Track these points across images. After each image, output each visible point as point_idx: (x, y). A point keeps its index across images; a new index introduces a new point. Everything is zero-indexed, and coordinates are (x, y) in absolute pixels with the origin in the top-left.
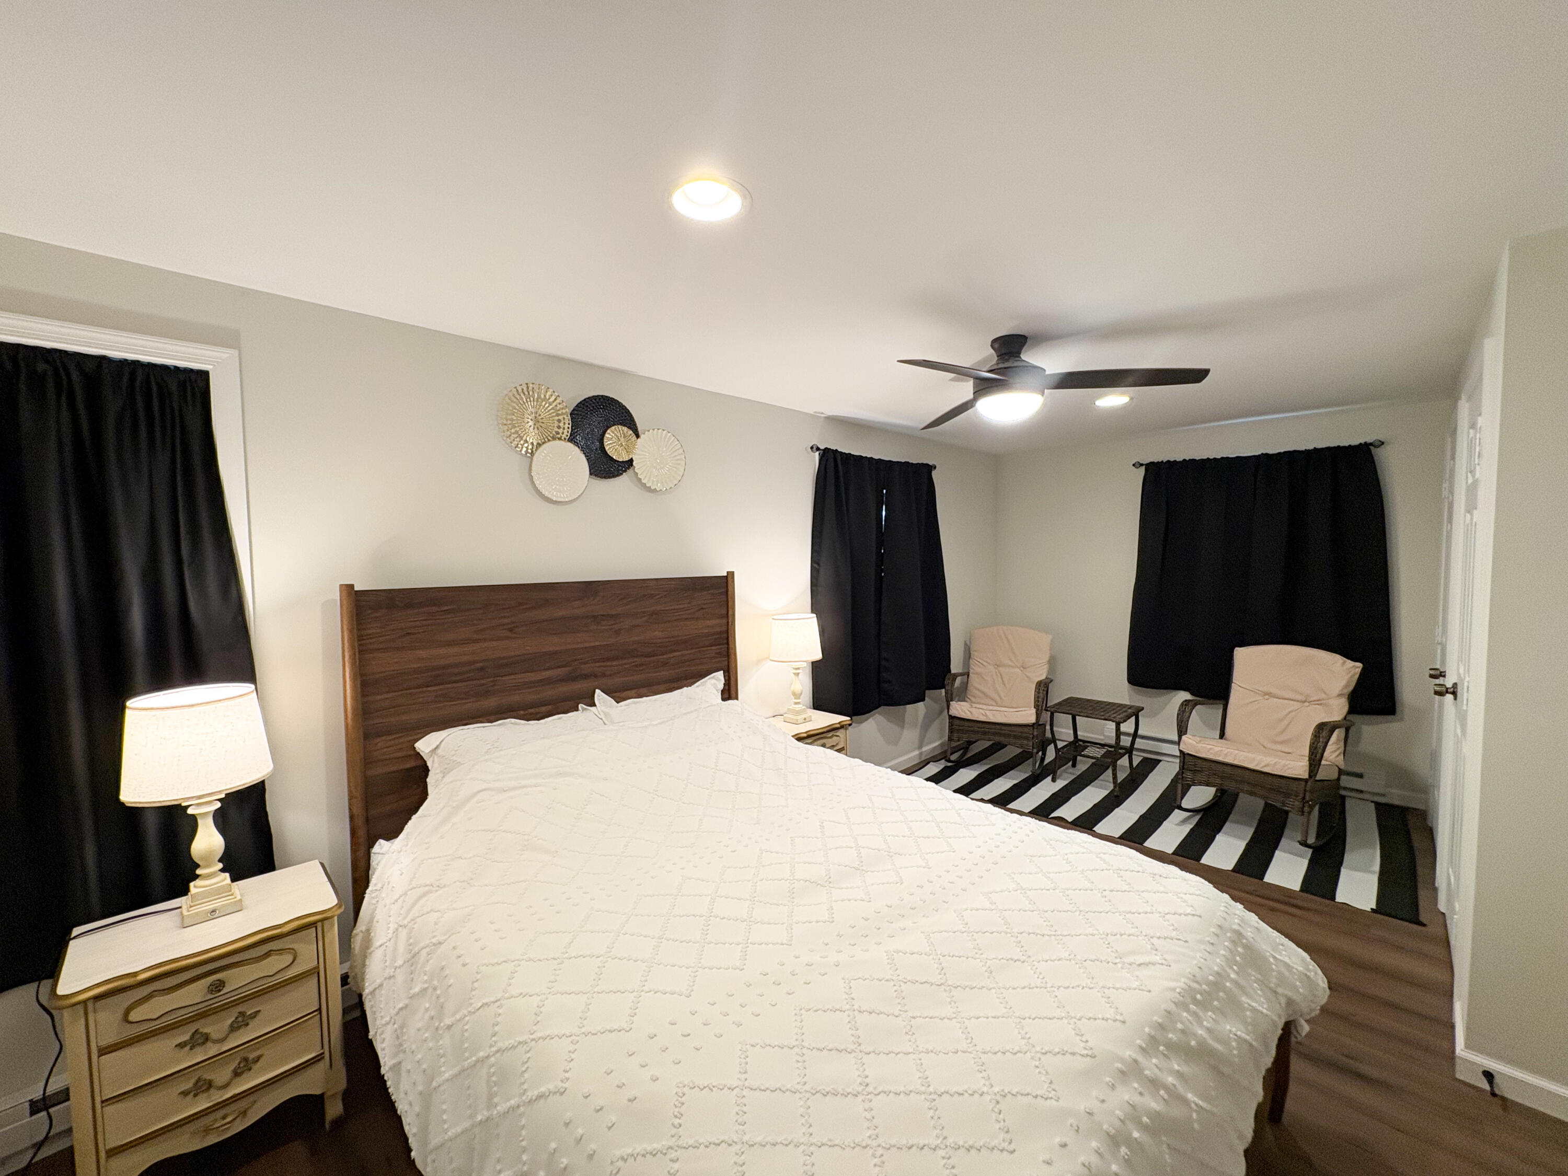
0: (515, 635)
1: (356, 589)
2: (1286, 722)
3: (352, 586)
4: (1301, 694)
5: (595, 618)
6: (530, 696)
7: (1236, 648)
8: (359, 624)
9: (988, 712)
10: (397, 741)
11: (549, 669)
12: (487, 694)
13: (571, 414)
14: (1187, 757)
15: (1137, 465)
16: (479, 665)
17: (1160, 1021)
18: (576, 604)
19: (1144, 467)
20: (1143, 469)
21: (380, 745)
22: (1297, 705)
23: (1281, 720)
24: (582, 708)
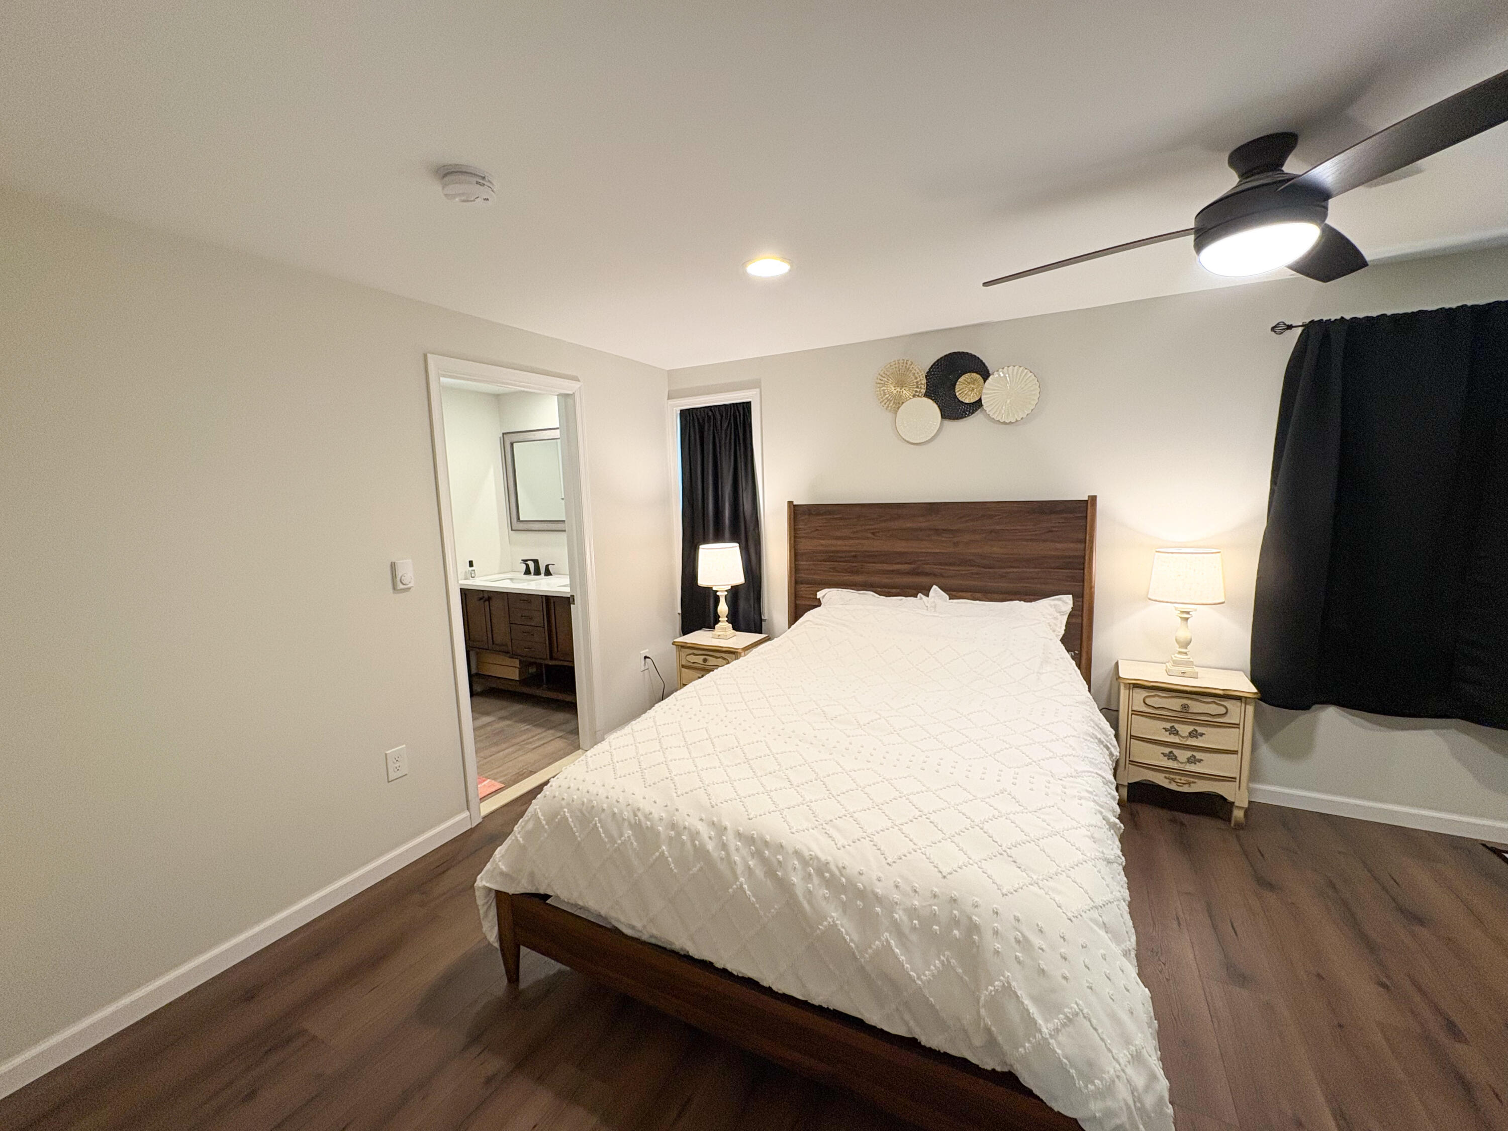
0: (876, 538)
1: (795, 503)
3: (792, 502)
5: (937, 531)
6: (885, 580)
8: (795, 521)
10: (810, 589)
11: (898, 563)
12: (857, 572)
13: (926, 376)
16: (853, 554)
17: (755, 836)
18: (921, 519)
21: (802, 589)
24: (920, 596)
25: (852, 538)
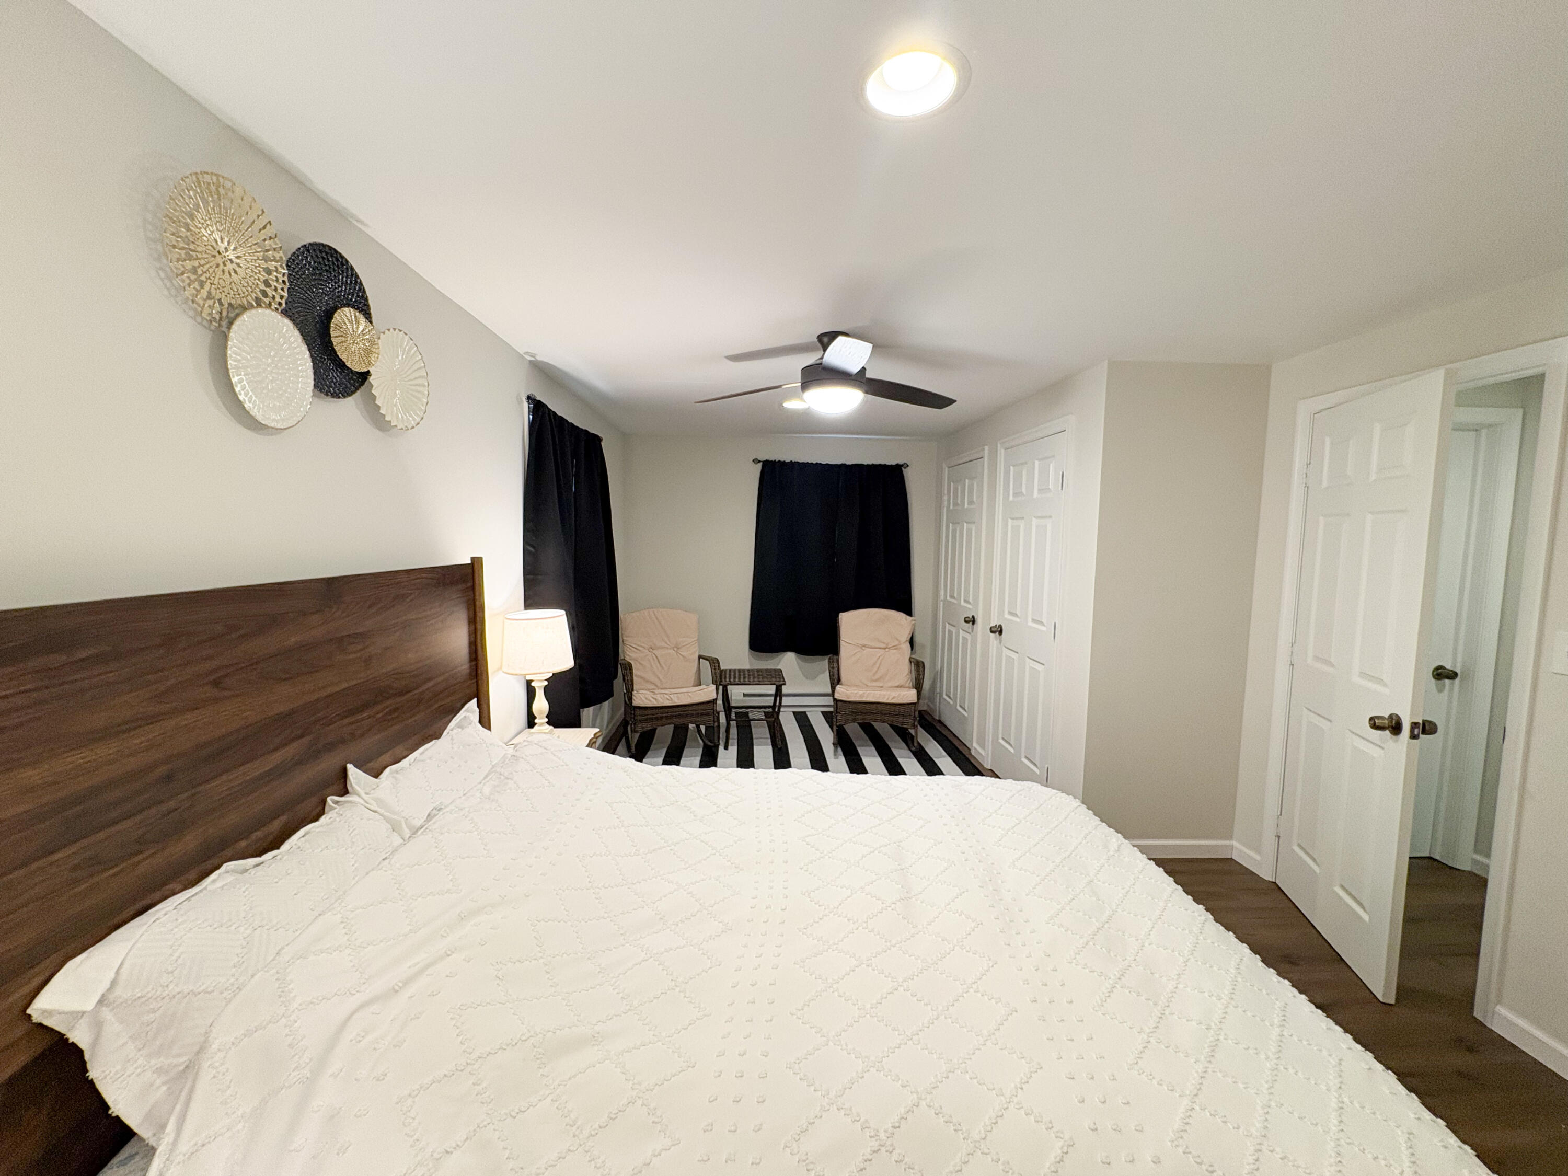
2: (877, 665)
4: (884, 643)
5: (339, 642)
7: (841, 614)
9: (672, 696)
12: (181, 827)
14: (839, 704)
15: (756, 461)
18: (314, 619)
19: (761, 463)
20: (760, 465)
22: (882, 651)
23: (874, 664)
25: (153, 719)
